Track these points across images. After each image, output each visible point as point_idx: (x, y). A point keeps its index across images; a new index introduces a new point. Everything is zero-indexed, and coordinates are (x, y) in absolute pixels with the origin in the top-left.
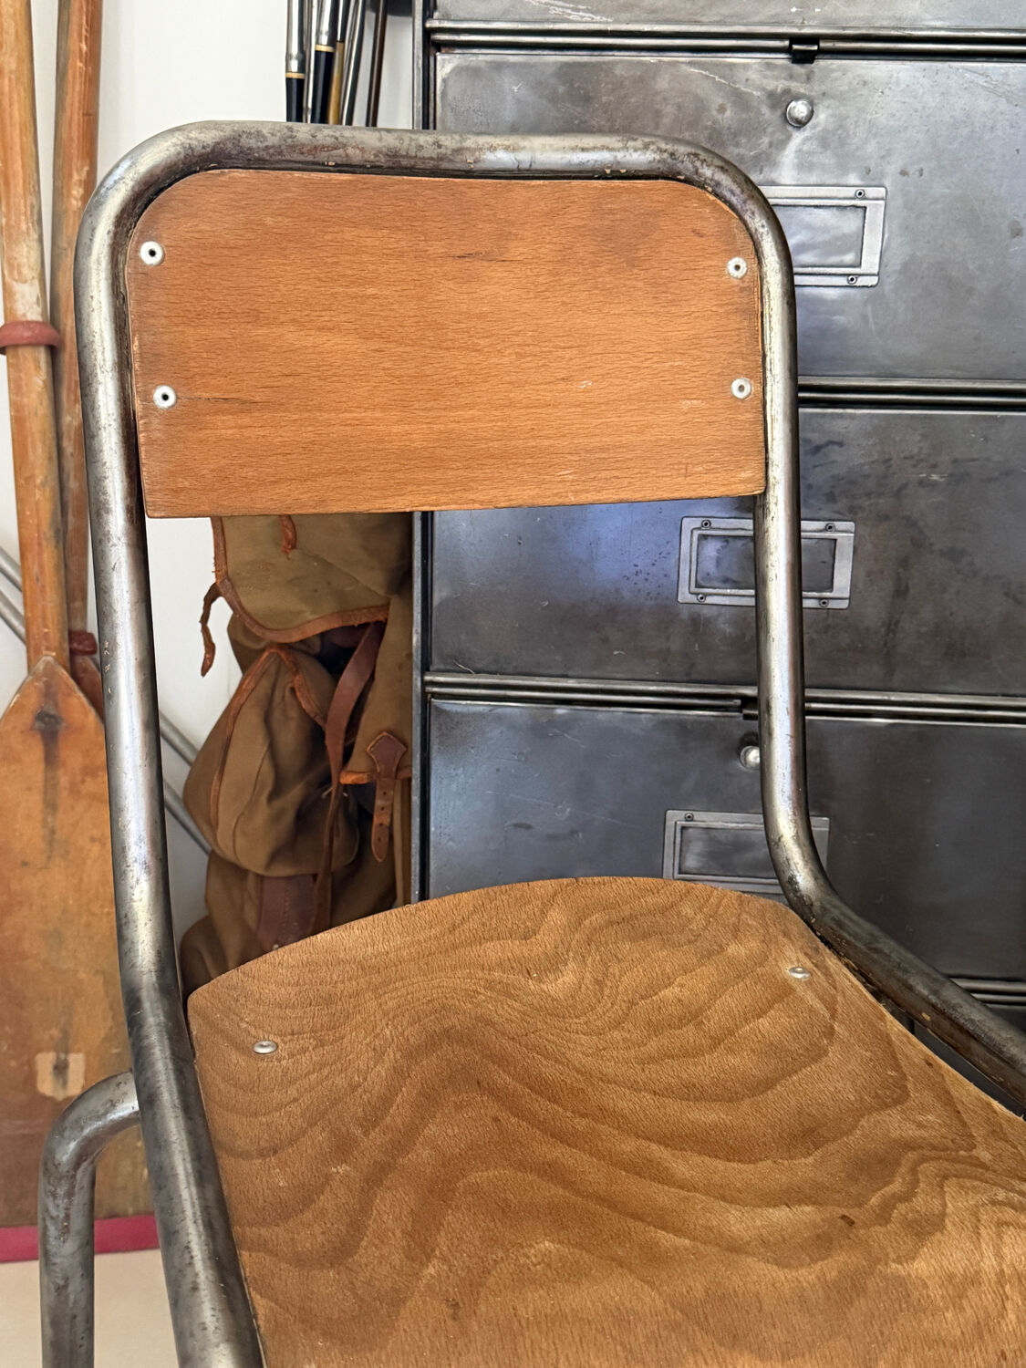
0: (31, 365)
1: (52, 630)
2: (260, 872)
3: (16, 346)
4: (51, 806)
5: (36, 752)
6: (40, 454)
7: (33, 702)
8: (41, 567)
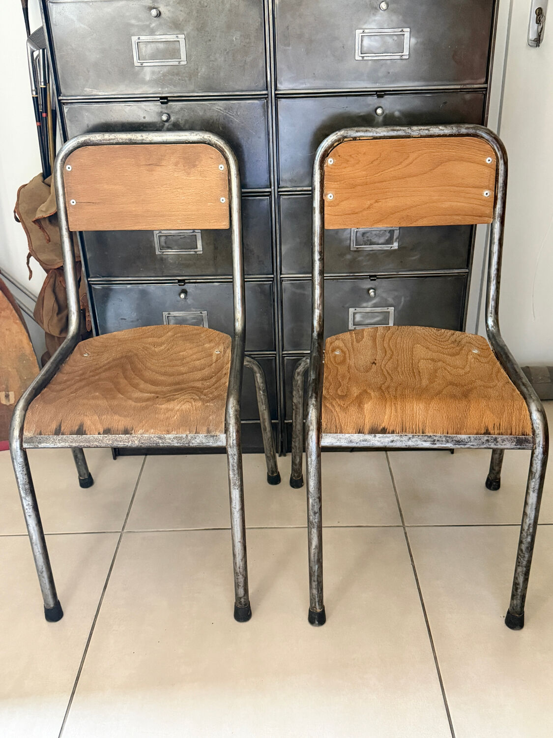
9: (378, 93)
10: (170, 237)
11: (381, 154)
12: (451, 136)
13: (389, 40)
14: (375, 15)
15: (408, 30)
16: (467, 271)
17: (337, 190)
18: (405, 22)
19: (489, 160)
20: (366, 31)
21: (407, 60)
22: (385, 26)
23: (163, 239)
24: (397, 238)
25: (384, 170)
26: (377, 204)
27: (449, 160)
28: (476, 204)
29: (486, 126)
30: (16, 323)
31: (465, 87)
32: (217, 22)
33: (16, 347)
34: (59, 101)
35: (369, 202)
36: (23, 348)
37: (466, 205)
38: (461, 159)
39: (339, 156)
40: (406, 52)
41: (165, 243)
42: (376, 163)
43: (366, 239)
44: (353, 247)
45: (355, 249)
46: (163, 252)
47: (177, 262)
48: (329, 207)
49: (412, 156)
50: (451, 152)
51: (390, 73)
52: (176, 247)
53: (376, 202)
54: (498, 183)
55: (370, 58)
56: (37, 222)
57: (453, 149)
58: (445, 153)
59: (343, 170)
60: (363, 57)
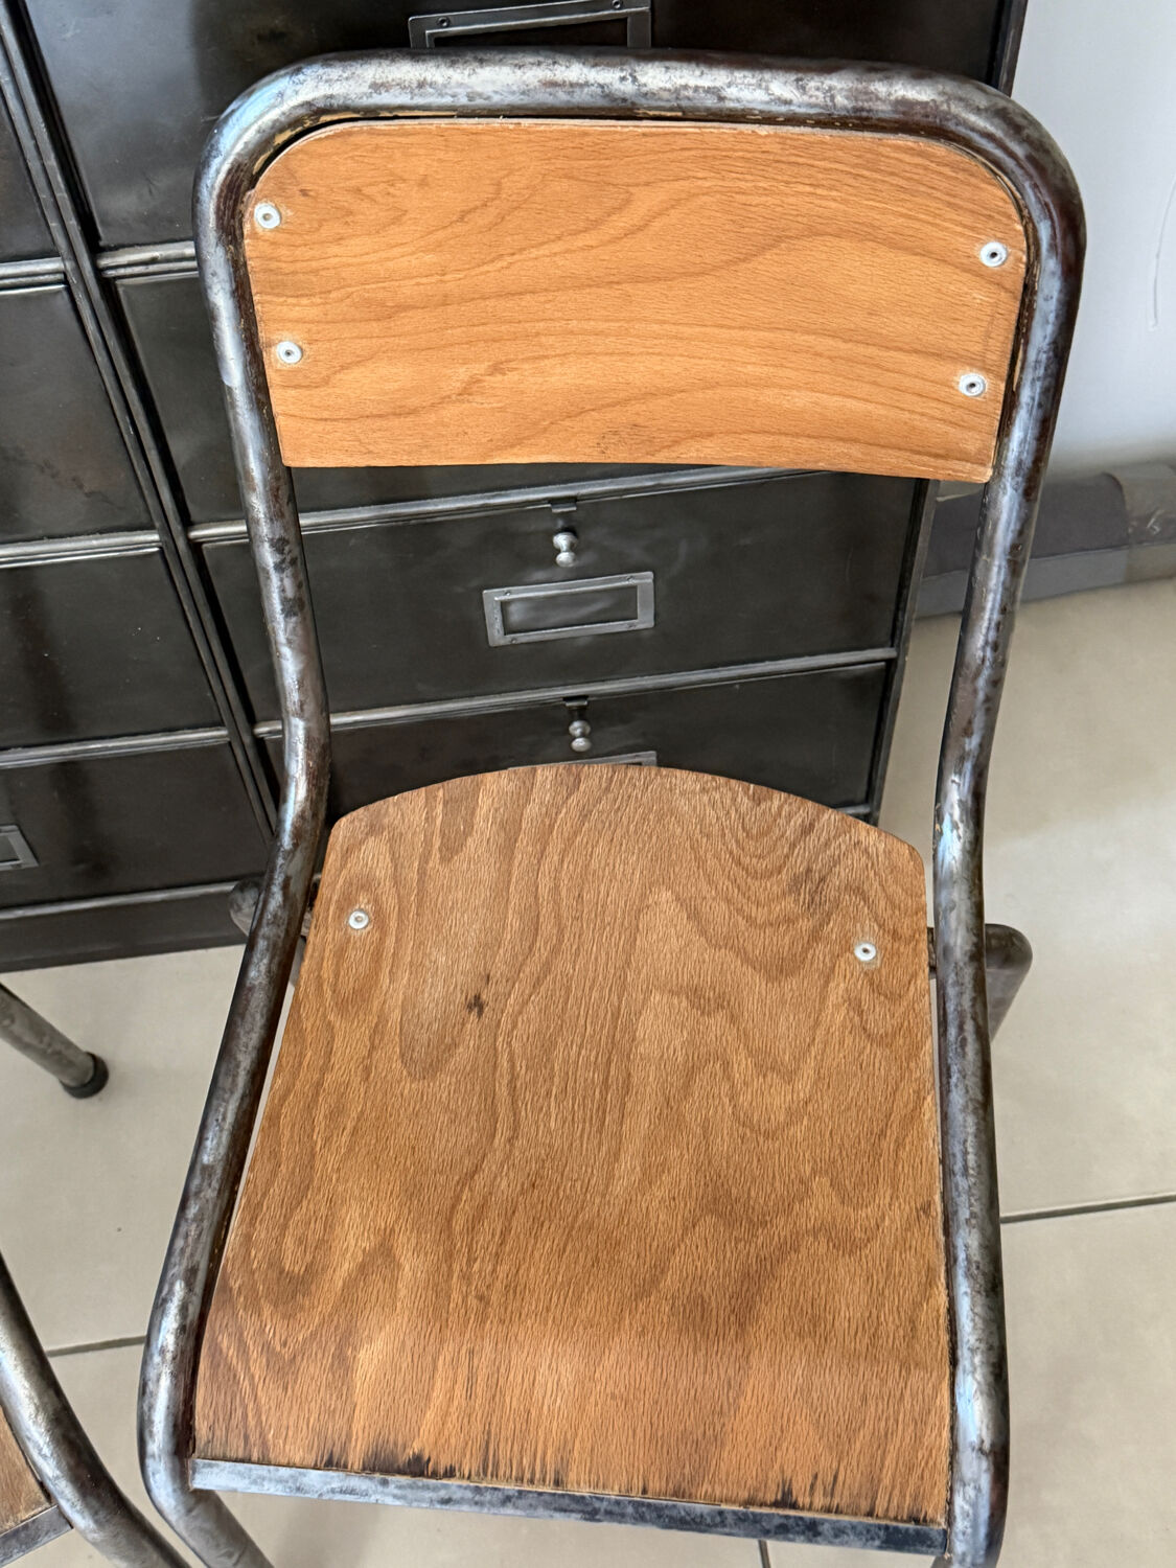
11: (499, 184)
12: (826, 121)
17: (314, 328)
19: (997, 253)
25: (521, 250)
26: (499, 377)
27: (813, 232)
28: (922, 414)
29: (1008, 90)
35: (462, 373)
37: (882, 411)
38: (866, 234)
39: (304, 193)
42: (481, 220)
48: (293, 392)
49: (646, 201)
50: (822, 197)
53: (497, 369)
54: (1027, 343)
57: (831, 188)
58: (792, 200)
59: (334, 249)
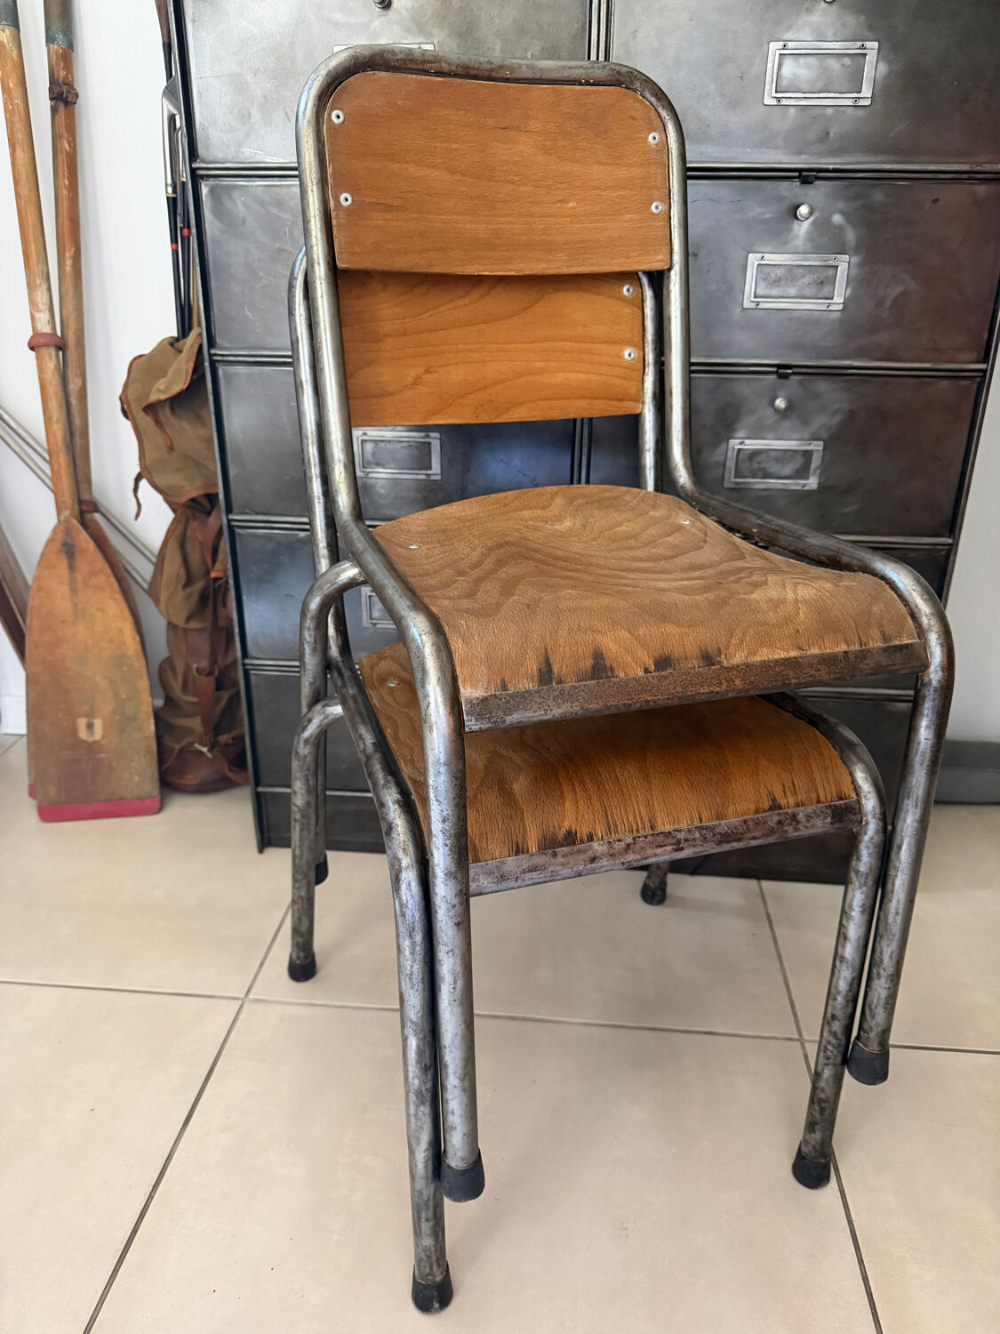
0: (47, 357)
1: (68, 498)
2: (185, 626)
3: (38, 346)
4: (74, 591)
5: (63, 563)
6: (54, 404)
7: (60, 537)
8: (59, 465)
9: (804, 173)
10: (382, 445)
13: (834, 65)
14: (811, 12)
15: (876, 44)
16: (950, 541)
18: (871, 28)
20: (790, 45)
21: (868, 109)
22: (830, 35)
23: (369, 447)
24: (816, 469)
30: (115, 600)
31: (979, 168)
32: (497, 21)
33: (111, 641)
34: (193, 171)
36: (124, 643)
40: (867, 91)
41: (373, 454)
43: (755, 465)
44: (730, 479)
45: (733, 486)
46: (368, 473)
47: (393, 494)
51: (831, 135)
52: (392, 465)
55: (792, 102)
56: (150, 409)
60: (779, 99)
